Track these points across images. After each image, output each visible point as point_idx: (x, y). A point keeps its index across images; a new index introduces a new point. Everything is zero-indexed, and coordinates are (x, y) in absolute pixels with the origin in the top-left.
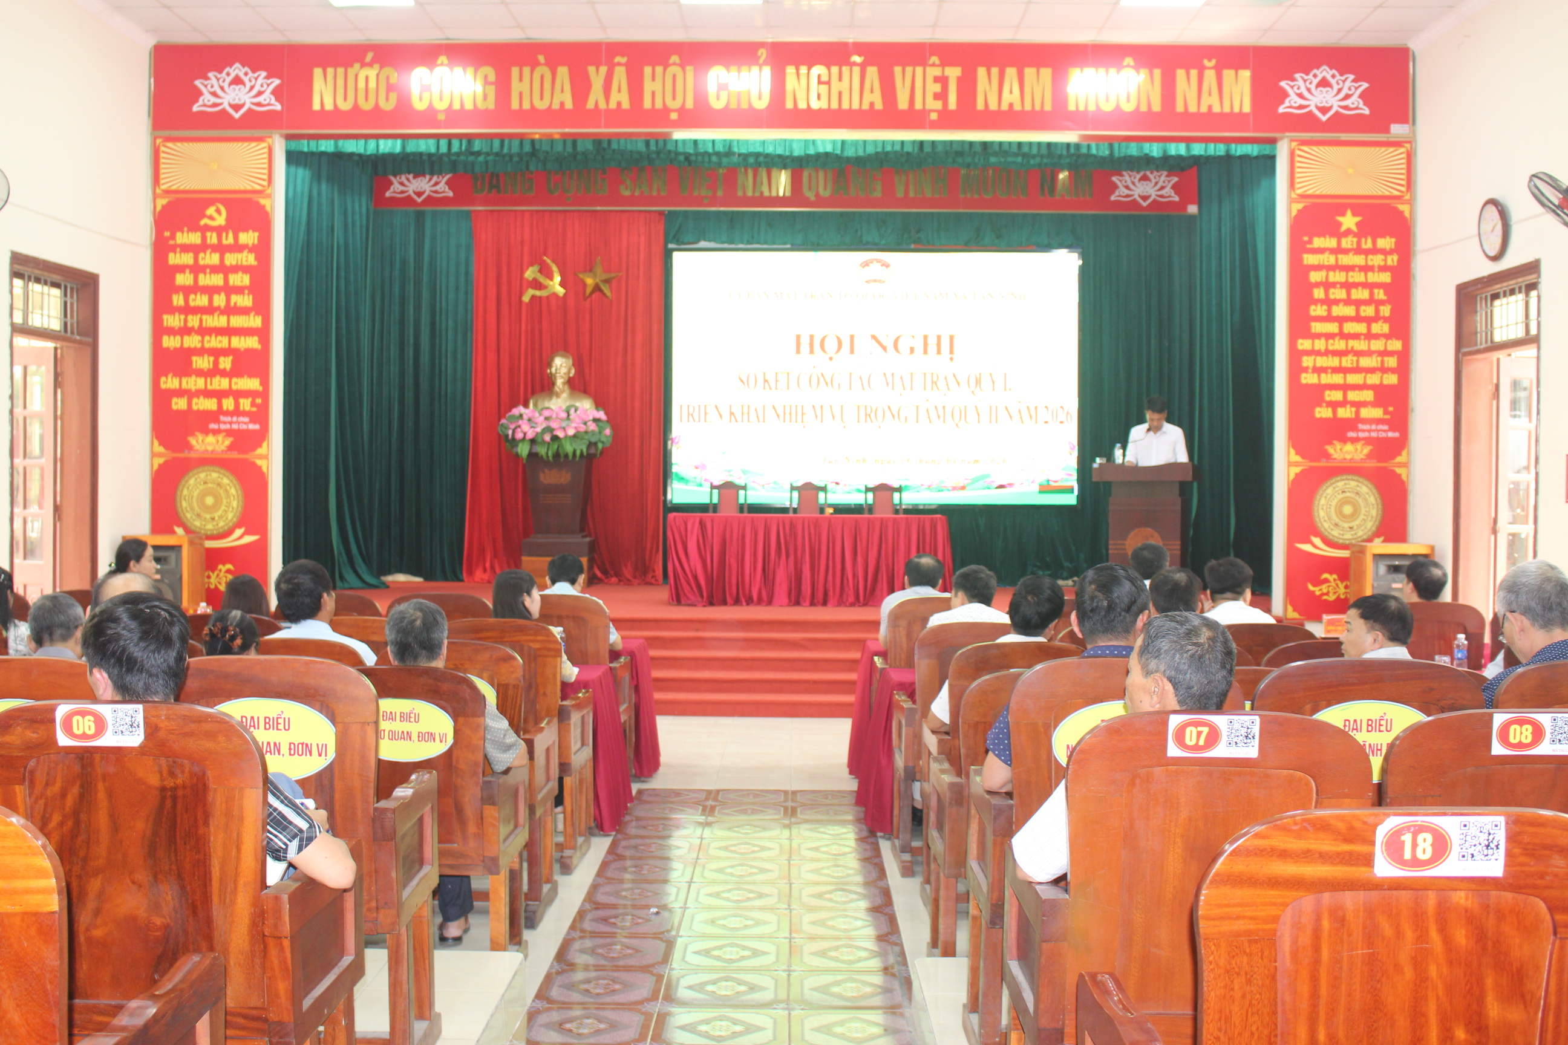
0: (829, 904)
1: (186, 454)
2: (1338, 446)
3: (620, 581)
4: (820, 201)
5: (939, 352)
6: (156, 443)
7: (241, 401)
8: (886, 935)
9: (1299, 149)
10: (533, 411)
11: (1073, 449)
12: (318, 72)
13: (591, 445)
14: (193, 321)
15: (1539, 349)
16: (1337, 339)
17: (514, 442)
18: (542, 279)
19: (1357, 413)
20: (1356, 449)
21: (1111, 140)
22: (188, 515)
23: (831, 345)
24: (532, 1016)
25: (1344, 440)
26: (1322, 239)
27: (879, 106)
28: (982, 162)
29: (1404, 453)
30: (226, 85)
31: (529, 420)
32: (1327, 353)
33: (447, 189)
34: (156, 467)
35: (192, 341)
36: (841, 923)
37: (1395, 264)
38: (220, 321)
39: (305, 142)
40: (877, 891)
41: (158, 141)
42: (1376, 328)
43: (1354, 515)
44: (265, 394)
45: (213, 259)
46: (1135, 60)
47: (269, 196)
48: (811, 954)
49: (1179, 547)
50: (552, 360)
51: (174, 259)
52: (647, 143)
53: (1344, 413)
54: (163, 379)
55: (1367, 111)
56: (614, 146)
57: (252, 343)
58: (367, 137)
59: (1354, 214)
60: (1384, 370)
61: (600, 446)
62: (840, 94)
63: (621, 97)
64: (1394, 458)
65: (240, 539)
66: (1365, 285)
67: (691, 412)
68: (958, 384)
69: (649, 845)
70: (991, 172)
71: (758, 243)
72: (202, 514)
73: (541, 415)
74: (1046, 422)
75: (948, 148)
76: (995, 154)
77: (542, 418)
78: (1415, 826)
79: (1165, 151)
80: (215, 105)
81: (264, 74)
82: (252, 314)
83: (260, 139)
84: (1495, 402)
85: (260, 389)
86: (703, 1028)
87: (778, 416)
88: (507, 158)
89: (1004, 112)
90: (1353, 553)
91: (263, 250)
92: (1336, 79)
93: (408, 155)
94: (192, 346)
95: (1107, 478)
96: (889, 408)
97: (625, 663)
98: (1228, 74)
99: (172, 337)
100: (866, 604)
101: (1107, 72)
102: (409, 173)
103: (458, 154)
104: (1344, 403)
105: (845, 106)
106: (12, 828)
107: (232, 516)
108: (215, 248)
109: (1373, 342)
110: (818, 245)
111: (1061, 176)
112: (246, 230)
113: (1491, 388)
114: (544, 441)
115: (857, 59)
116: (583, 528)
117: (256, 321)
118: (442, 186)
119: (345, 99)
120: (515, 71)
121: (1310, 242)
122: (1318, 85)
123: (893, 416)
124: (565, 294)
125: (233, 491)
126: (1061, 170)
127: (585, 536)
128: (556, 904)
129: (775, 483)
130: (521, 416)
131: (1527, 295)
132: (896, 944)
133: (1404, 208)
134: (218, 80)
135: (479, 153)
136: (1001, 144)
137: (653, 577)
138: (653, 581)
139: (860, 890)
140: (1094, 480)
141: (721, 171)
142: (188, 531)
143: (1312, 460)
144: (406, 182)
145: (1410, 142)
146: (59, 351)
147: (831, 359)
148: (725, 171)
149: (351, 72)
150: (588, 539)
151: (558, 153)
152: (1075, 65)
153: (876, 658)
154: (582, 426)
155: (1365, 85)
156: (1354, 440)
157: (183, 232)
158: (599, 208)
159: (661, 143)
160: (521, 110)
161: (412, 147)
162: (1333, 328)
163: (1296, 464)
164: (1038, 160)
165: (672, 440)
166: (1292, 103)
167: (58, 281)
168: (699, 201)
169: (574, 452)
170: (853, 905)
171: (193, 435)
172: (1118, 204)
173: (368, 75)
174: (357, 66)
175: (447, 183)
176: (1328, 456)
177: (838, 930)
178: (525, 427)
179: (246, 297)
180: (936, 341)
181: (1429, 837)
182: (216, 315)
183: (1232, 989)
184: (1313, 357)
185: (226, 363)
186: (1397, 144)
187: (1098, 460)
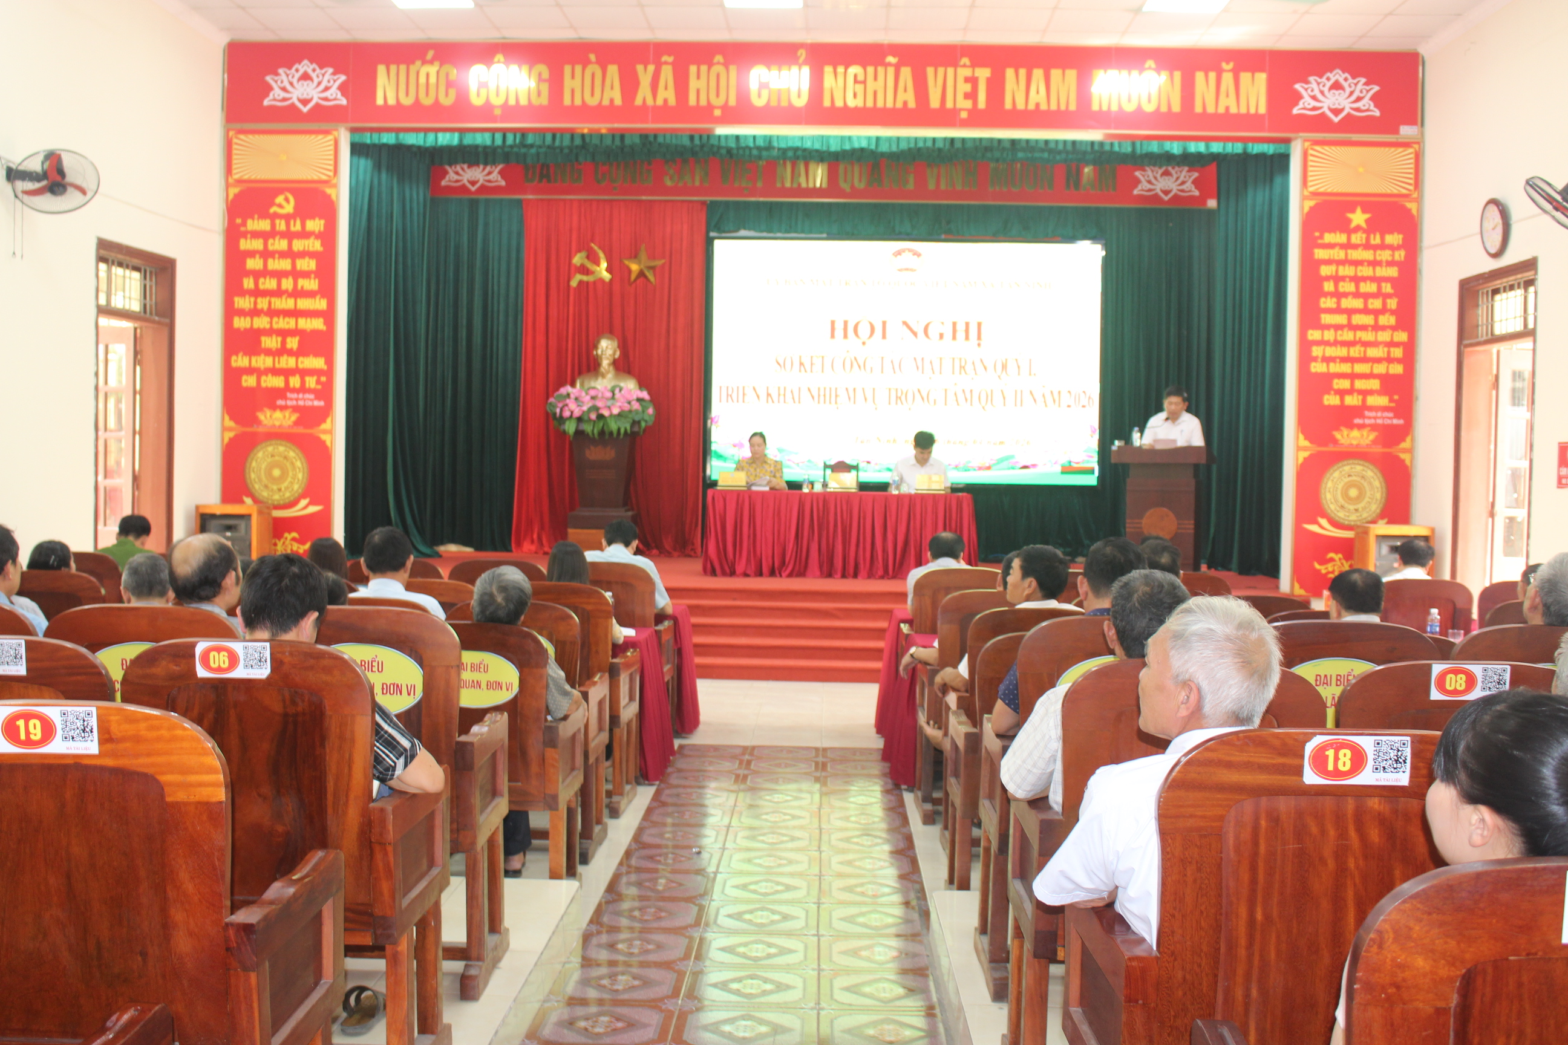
0: (857, 847)
1: (255, 429)
2: (1345, 432)
3: (660, 553)
4: (855, 193)
5: (967, 338)
6: (227, 418)
7: (307, 379)
8: (908, 874)
9: (1312, 149)
10: (580, 390)
11: (1094, 432)
12: (381, 69)
13: (635, 423)
14: (263, 303)
15: (1535, 342)
16: (1346, 330)
17: (562, 420)
18: (590, 265)
19: (1364, 401)
20: (1362, 435)
21: (1133, 139)
22: (257, 486)
23: (864, 330)
24: (586, 938)
25: (1351, 426)
26: (1333, 235)
27: (912, 104)
28: (1010, 157)
29: (1408, 439)
30: (295, 81)
31: (576, 399)
32: (1336, 343)
33: (500, 178)
34: (226, 440)
35: (262, 322)
36: (867, 864)
37: (1403, 259)
38: (288, 304)
39: (368, 135)
40: (900, 837)
41: (231, 133)
42: (1384, 320)
43: (1360, 498)
44: (329, 372)
45: (282, 245)
46: (1156, 63)
47: (335, 186)
48: (839, 889)
49: (1192, 526)
50: (598, 342)
51: (245, 244)
52: (692, 138)
53: (1351, 400)
54: (234, 358)
55: (1377, 113)
56: (660, 140)
57: (318, 324)
58: (426, 130)
59: (1364, 211)
60: (1390, 360)
61: (643, 424)
62: (875, 93)
63: (667, 94)
64: (1398, 443)
65: (305, 508)
66: (1373, 279)
67: (730, 393)
68: (985, 368)
69: (691, 794)
70: (1019, 165)
71: (796, 232)
72: (270, 485)
73: (587, 394)
74: (1069, 406)
75: (978, 144)
76: (1023, 150)
77: (588, 398)
78: (1336, 743)
79: (1185, 149)
80: (284, 100)
81: (330, 70)
82: (318, 297)
83: (327, 132)
84: (1494, 392)
85: (325, 367)
86: (741, 950)
87: (813, 397)
88: (558, 151)
89: (1031, 112)
90: (1357, 534)
91: (328, 236)
92: (1349, 82)
93: (465, 147)
94: (262, 327)
95: (1126, 460)
96: (919, 391)
97: (669, 627)
98: (1245, 77)
99: (242, 319)
100: (894, 577)
101: (1129, 74)
102: (464, 163)
103: (511, 147)
104: (1351, 391)
105: (880, 104)
106: (188, 733)
107: (297, 488)
108: (284, 235)
109: (1380, 333)
110: (853, 234)
111: (1086, 170)
112: (312, 218)
113: (1492, 378)
114: (590, 420)
115: (891, 59)
116: (626, 503)
117: (321, 304)
118: (495, 176)
119: (407, 94)
120: (567, 69)
121: (1321, 237)
122: (1331, 88)
123: (923, 399)
124: (611, 280)
125: (298, 464)
126: (1087, 164)
127: (627, 511)
128: (605, 844)
129: (809, 461)
130: (568, 395)
131: (1526, 290)
132: (917, 882)
133: (1412, 206)
134: (287, 75)
135: (532, 146)
136: (1028, 141)
137: (692, 550)
138: (692, 553)
139: (884, 835)
140: (1113, 461)
141: (761, 163)
142: (256, 501)
143: (1320, 445)
144: (461, 172)
145: (1418, 143)
146: (138, 331)
147: (864, 343)
148: (765, 163)
149: (413, 69)
150: (630, 513)
151: (607, 147)
152: (1099, 67)
153: (902, 625)
154: (626, 405)
155: (1376, 88)
156: (1360, 427)
157: (253, 219)
158: (644, 198)
159: (705, 138)
160: (573, 106)
161: (469, 140)
162: (1341, 319)
163: (1305, 449)
164: (1063, 156)
165: (712, 420)
166: (1306, 104)
167: (139, 266)
168: (740, 192)
169: (619, 430)
170: (878, 848)
171: (261, 410)
172: (1141, 198)
173: (430, 71)
174: (418, 63)
175: (500, 173)
176: (1335, 442)
177: (864, 869)
178: (573, 406)
179: (312, 281)
180: (964, 328)
181: (1348, 753)
182: (284, 297)
183: (1185, 875)
184: (1322, 347)
185: (293, 343)
186: (1406, 145)
187: (1117, 443)
